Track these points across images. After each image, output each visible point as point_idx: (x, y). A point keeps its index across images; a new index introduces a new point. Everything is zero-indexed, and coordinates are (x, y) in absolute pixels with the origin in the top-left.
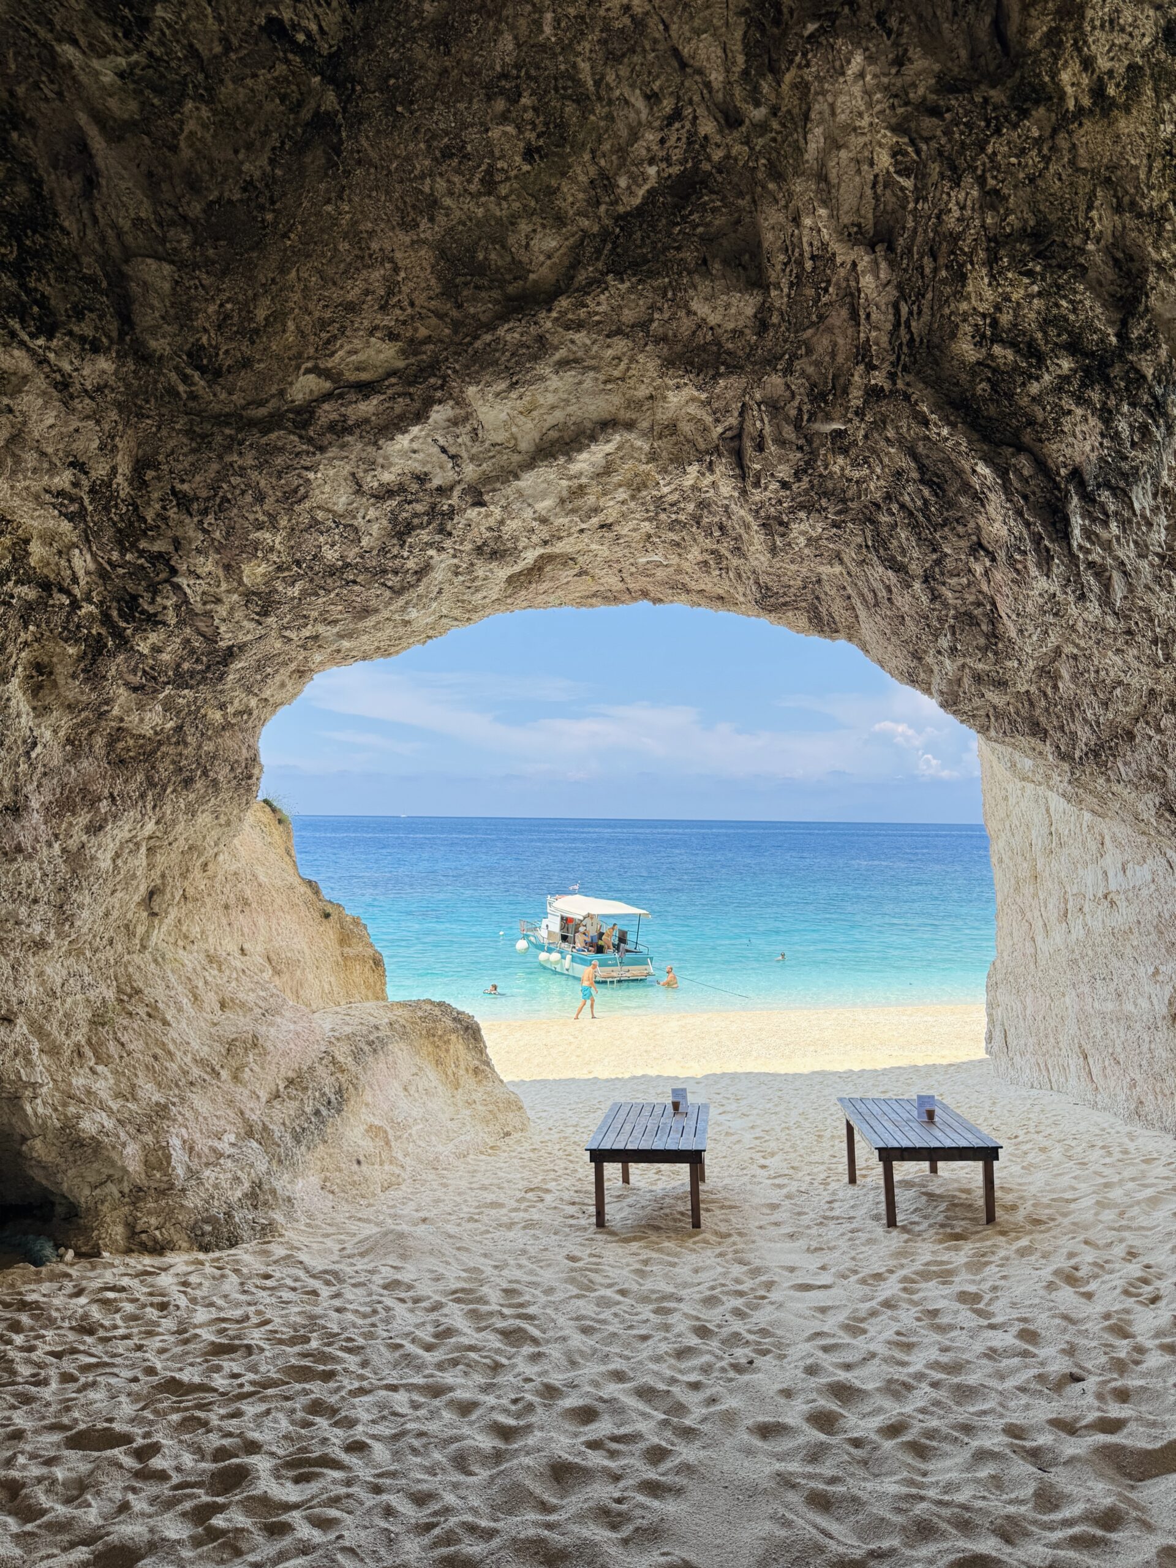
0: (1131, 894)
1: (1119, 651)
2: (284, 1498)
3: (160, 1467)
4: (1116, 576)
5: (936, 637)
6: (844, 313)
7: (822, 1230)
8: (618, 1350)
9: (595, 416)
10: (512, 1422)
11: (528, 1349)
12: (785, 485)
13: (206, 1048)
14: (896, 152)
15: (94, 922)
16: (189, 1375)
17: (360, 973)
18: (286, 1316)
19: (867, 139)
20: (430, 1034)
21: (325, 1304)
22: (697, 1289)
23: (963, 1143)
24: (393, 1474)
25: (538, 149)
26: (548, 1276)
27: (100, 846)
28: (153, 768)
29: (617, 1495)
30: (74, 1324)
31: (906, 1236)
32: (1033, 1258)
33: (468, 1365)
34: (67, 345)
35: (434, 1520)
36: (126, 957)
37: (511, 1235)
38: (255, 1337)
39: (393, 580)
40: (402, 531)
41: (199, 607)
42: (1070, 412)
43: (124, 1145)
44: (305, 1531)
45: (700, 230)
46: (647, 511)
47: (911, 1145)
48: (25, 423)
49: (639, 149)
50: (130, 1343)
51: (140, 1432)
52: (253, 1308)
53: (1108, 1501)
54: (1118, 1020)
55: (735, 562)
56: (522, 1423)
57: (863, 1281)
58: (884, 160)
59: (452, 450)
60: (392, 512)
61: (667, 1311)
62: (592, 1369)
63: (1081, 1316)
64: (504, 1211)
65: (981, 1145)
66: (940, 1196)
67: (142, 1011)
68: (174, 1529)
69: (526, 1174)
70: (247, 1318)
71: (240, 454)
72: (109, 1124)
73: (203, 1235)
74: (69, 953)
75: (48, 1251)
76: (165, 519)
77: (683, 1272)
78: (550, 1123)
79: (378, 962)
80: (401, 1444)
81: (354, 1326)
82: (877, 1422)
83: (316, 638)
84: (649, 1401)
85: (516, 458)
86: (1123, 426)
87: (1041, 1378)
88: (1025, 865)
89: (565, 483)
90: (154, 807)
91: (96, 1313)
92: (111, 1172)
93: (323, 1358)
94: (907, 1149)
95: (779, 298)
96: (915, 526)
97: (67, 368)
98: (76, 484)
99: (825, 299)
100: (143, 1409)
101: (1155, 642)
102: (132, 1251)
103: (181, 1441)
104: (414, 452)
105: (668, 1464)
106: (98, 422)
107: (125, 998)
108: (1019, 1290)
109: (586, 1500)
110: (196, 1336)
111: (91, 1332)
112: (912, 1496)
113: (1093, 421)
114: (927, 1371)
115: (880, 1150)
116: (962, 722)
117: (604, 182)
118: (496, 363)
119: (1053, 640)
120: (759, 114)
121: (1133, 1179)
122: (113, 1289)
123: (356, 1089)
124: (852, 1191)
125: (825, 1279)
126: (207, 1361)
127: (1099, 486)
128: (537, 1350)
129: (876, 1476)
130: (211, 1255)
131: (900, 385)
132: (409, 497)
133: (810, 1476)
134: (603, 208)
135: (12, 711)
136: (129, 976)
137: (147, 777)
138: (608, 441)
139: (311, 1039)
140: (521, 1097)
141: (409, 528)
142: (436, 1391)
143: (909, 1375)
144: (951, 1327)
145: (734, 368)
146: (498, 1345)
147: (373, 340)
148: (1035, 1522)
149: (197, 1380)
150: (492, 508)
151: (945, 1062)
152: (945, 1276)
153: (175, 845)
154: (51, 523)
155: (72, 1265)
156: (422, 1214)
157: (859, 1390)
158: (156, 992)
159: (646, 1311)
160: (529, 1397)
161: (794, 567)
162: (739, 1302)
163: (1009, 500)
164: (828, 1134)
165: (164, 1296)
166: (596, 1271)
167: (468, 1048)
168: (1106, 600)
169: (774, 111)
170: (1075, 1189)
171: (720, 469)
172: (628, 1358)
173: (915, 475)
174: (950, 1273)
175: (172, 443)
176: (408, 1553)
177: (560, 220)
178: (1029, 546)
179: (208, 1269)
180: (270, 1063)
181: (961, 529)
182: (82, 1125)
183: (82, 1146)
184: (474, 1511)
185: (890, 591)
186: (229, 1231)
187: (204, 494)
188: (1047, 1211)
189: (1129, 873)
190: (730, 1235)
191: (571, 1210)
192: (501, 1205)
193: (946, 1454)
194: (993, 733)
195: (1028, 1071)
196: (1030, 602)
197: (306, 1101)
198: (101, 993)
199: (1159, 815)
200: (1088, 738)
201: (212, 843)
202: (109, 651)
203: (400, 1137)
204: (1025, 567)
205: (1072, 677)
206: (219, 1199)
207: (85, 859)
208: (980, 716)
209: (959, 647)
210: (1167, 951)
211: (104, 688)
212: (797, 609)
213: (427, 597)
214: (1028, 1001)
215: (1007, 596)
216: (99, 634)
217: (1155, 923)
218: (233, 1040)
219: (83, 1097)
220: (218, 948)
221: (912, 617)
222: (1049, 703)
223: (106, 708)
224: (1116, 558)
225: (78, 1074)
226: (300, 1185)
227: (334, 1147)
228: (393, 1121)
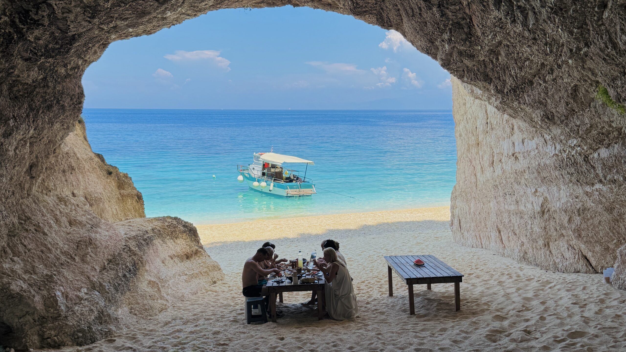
0: (526, 154)
1: (529, 46)
4: (530, 14)
5: (442, 33)
13: (66, 246)
17: (130, 203)
20: (172, 233)
23: (446, 275)
27: (10, 144)
28: (32, 100)
36: (21, 201)
41: (60, 16)
43: (34, 296)
47: (421, 277)
54: (516, 214)
65: (454, 275)
66: (434, 300)
67: (32, 228)
72: (25, 286)
73: (78, 338)
79: (139, 197)
83: (115, 27)
88: (473, 138)
90: (33, 121)
92: (28, 310)
94: (420, 278)
101: (546, 44)
102: (44, 347)
107: (23, 222)
115: (407, 279)
116: (451, 73)
119: (498, 38)
123: (142, 263)
124: (391, 300)
130: (84, 347)
136: (23, 210)
137: (29, 105)
139: (118, 239)
140: (220, 264)
153: (42, 141)
158: (38, 218)
167: (191, 240)
168: (525, 24)
180: (99, 252)
182: (12, 287)
183: (13, 297)
185: (421, 10)
186: (91, 336)
189: (525, 143)
194: (465, 79)
195: (471, 239)
196: (489, 21)
197: (119, 270)
198: (11, 220)
199: (542, 120)
200: (511, 83)
201: (60, 139)
202: (15, 41)
203: (164, 286)
204: (488, 5)
205: (506, 55)
206: (84, 320)
207: (3, 151)
208: (460, 71)
209: (453, 39)
210: (542, 181)
211: (12, 61)
212: (371, 14)
213: (176, 5)
214: (472, 205)
215: (478, 17)
216: (10, 32)
217: (536, 168)
218: (79, 241)
219: (10, 273)
220: (62, 193)
221: (430, 23)
222: (494, 66)
223: (12, 71)
224: (531, 5)
225: (5, 262)
226: (120, 312)
227: (134, 293)
228: (159, 279)
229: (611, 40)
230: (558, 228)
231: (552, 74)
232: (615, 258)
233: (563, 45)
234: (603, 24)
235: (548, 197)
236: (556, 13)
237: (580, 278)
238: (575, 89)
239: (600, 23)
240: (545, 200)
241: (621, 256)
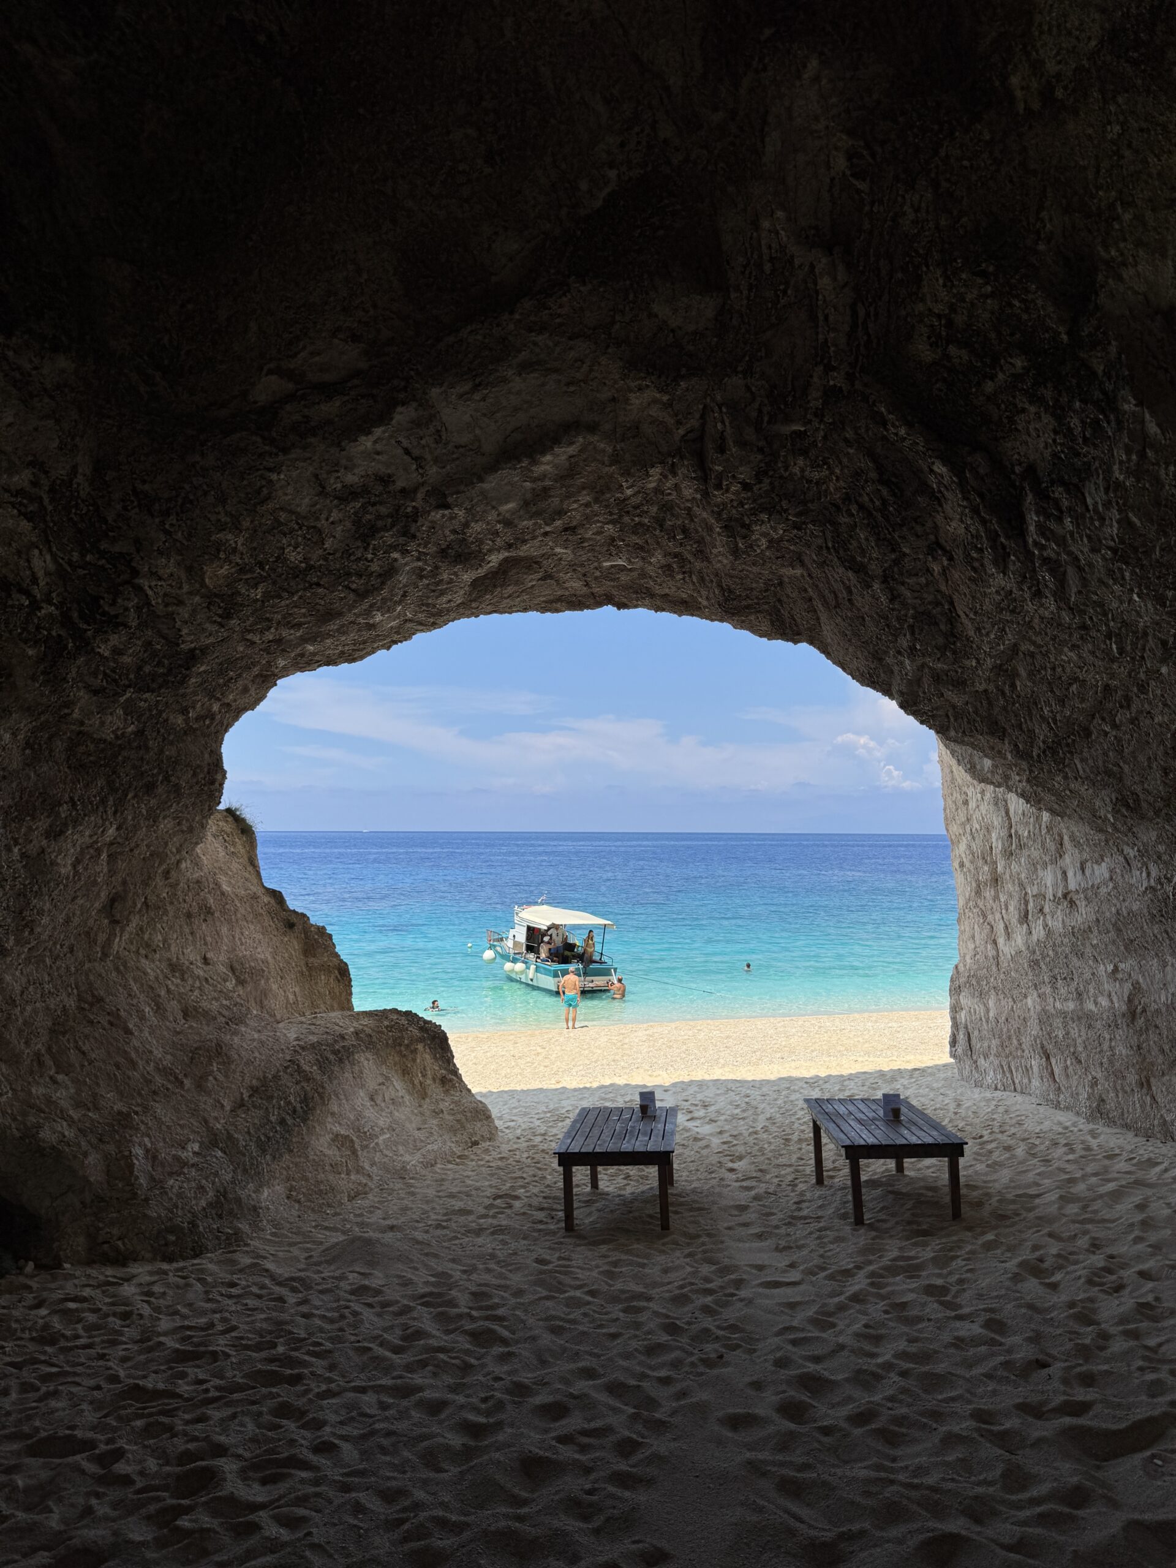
0: (1090, 893)
1: (1074, 647)
2: (251, 1498)
3: (123, 1472)
4: (1071, 571)
5: (896, 636)
6: (803, 314)
7: (791, 1230)
8: (587, 1349)
9: (558, 419)
10: (482, 1420)
11: (497, 1350)
12: (746, 487)
13: (169, 1057)
14: (852, 155)
15: (54, 928)
16: (153, 1382)
17: (323, 981)
18: (253, 1322)
19: (823, 142)
20: (397, 1043)
21: (292, 1311)
22: (666, 1288)
23: (928, 1140)
24: (362, 1473)
25: (500, 152)
26: (516, 1279)
27: (60, 851)
28: (114, 772)
29: (588, 1487)
30: (34, 1334)
31: (874, 1233)
32: (999, 1251)
33: (437, 1366)
34: (26, 344)
35: (405, 1515)
36: (87, 966)
37: (480, 1240)
38: (221, 1344)
39: (357, 583)
40: (365, 533)
41: (160, 609)
42: (1023, 410)
43: (85, 1155)
44: (273, 1530)
45: (661, 232)
46: (611, 514)
47: (876, 1142)
49: (600, 153)
50: (93, 1352)
51: (102, 1438)
52: (218, 1316)
53: (1075, 1480)
54: (1079, 1018)
55: (698, 565)
56: (491, 1420)
57: (831, 1277)
58: (840, 163)
59: (416, 452)
60: (355, 514)
61: (639, 1310)
62: (563, 1367)
63: (1047, 1305)
64: (471, 1218)
65: (948, 1142)
66: (907, 1195)
67: (104, 1020)
68: (138, 1532)
69: (494, 1182)
70: (212, 1325)
71: (202, 455)
72: (70, 1133)
73: (166, 1245)
74: (28, 960)
75: (8, 1263)
76: (127, 520)
77: (653, 1272)
78: (519, 1132)
79: (343, 972)
80: (370, 1443)
81: (321, 1330)
82: (846, 1411)
83: (279, 641)
84: (619, 1397)
85: (479, 460)
86: (1075, 422)
87: (1006, 1364)
88: (986, 868)
89: (528, 485)
90: (115, 813)
91: (57, 1324)
92: (72, 1182)
93: (291, 1362)
94: (873, 1146)
95: (738, 300)
96: (873, 526)
97: (27, 366)
98: (35, 484)
99: (783, 301)
100: (105, 1416)
101: (1109, 636)
102: (94, 1262)
103: (145, 1447)
104: (378, 453)
105: (639, 1456)
106: (58, 421)
107: (86, 1006)
108: (984, 1283)
109: (557, 1493)
110: (161, 1344)
111: (52, 1342)
112: (883, 1480)
113: (1046, 418)
114: (895, 1361)
115: (846, 1147)
116: (922, 722)
117: (566, 185)
118: (458, 366)
119: (1010, 638)
120: (717, 118)
121: (1095, 1174)
122: (74, 1299)
123: (322, 1098)
124: (819, 1191)
125: (794, 1276)
126: (171, 1368)
127: (1053, 483)
128: (507, 1350)
129: (846, 1462)
130: (175, 1265)
131: (858, 386)
132: (373, 499)
133: (782, 1464)
134: (564, 211)
136: (91, 984)
137: (108, 782)
138: (572, 443)
139: (276, 1048)
140: (490, 1107)
141: (373, 531)
142: (405, 1392)
143: (878, 1365)
144: (920, 1319)
145: (695, 370)
146: (468, 1346)
147: (336, 341)
148: (1003, 1502)
149: (161, 1386)
150: (456, 510)
151: (910, 1067)
152: (912, 1270)
153: (136, 852)
154: (10, 523)
155: (32, 1277)
156: (388, 1222)
157: (829, 1381)
158: (119, 1000)
159: (616, 1311)
160: (498, 1395)
161: (755, 569)
162: (708, 1300)
163: (965, 498)
164: (796, 1137)
165: (127, 1305)
166: (566, 1273)
167: (435, 1058)
168: (1060, 594)
169: (732, 115)
170: (1038, 1185)
171: (681, 471)
172: (598, 1356)
173: (873, 475)
174: (919, 1267)
175: (133, 443)
176: (377, 1548)
177: (522, 223)
178: (985, 543)
179: (172, 1279)
180: (234, 1072)
181: (919, 529)
182: (42, 1135)
183: (42, 1155)
184: (444, 1505)
185: (850, 592)
186: (194, 1241)
187: (166, 494)
188: (1012, 1207)
189: (1088, 872)
190: (698, 1236)
191: (540, 1215)
192: (470, 1212)
193: (914, 1440)
194: (952, 733)
195: (992, 1073)
196: (987, 600)
197: (271, 1110)
198: (61, 1001)
199: (1116, 811)
200: (1046, 736)
201: (174, 850)
202: (69, 653)
203: (367, 1146)
204: (982, 565)
205: (1029, 675)
206: (182, 1208)
207: (45, 865)
208: (940, 716)
209: (918, 647)
210: (1126, 948)
211: (64, 690)
212: (759, 612)
213: (391, 600)
214: (991, 1003)
215: (965, 594)
216: (59, 636)
217: (1113, 920)
218: (196, 1049)
219: (43, 1106)
220: (181, 957)
221: (872, 617)
222: (1007, 701)
223: (66, 711)
224: (1070, 554)
225: (38, 1083)
226: (266, 1194)
227: (300, 1156)
228: (359, 1131)
230: (1166, 1047)
231: (1129, 707)
233: (1145, 634)
235: (1141, 980)
236: (1124, 559)
240: (1135, 988)
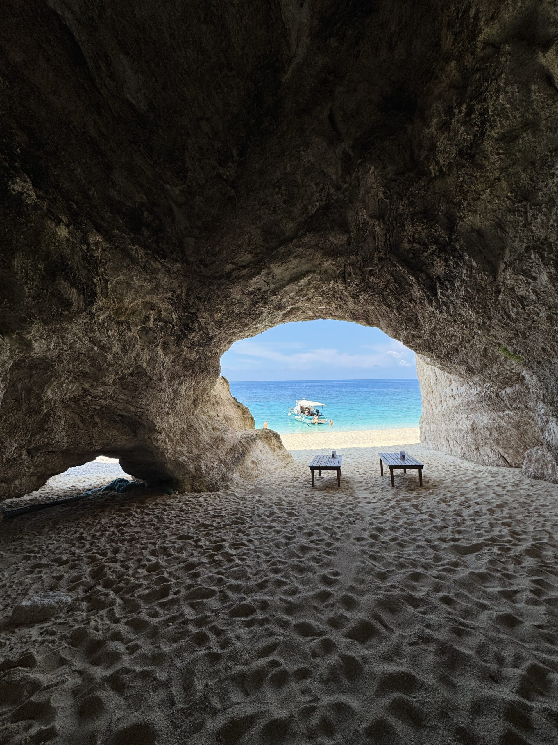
0: (460, 395)
1: (452, 326)
2: (232, 553)
3: (201, 545)
4: (451, 305)
5: (401, 325)
6: (371, 238)
7: (374, 488)
8: (318, 518)
9: (305, 270)
10: (290, 536)
11: (294, 518)
12: (357, 285)
13: (209, 440)
14: (384, 193)
15: (181, 408)
16: (207, 522)
17: (248, 421)
18: (232, 508)
19: (376, 190)
20: (267, 437)
21: (241, 506)
22: (339, 503)
23: (413, 464)
24: (260, 548)
25: (287, 200)
26: (299, 499)
27: (181, 388)
28: (194, 368)
29: (318, 554)
30: (179, 509)
31: (397, 490)
32: (433, 495)
33: (278, 521)
34: (169, 261)
35: (270, 559)
36: (189, 417)
37: (290, 489)
38: (224, 513)
39: (253, 316)
40: (255, 303)
41: (204, 326)
42: (436, 260)
43: (190, 465)
44: (237, 561)
45: (331, 218)
46: (320, 294)
48: (160, 281)
49: (314, 198)
50: (193, 514)
51: (195, 536)
52: (223, 506)
53: (455, 560)
54: (457, 430)
55: (345, 307)
57: (385, 501)
58: (381, 195)
59: (267, 281)
60: (252, 298)
61: (332, 508)
62: (312, 523)
63: (447, 511)
64: (288, 483)
65: (418, 464)
66: (407, 479)
67: (193, 431)
68: (204, 560)
69: (293, 474)
70: (222, 509)
71: (213, 286)
72: (186, 459)
73: (210, 488)
74: (175, 416)
75: (172, 491)
76: (195, 304)
77: (336, 498)
78: (300, 461)
79: (252, 419)
80: (262, 540)
81: (249, 511)
82: (389, 537)
83: (233, 333)
84: (326, 531)
85: (284, 282)
86: (451, 263)
87: (435, 527)
88: (429, 388)
89: (297, 288)
90: (194, 378)
91: (184, 507)
92: (187, 472)
93: (242, 519)
94: (397, 466)
95: (353, 235)
96: (393, 295)
97: (169, 266)
98: (172, 296)
99: (366, 234)
100: (196, 530)
101: (463, 323)
102: (193, 492)
103: (206, 539)
104: (257, 282)
105: (332, 547)
106: (177, 280)
107: (189, 427)
108: (429, 504)
109: (310, 555)
110: (209, 513)
111: (183, 511)
112: (399, 557)
113: (442, 262)
114: (403, 525)
115: (389, 466)
116: (410, 348)
117: (305, 208)
118: (278, 258)
119: (434, 324)
120: (346, 186)
121: (463, 474)
122: (188, 501)
123: (248, 451)
124: (382, 478)
125: (375, 500)
126: (212, 519)
127: (445, 280)
129: (389, 551)
130: (212, 493)
131: (388, 256)
132: (256, 294)
133: (370, 551)
134: (305, 215)
135: (159, 354)
136: (190, 422)
137: (192, 371)
138: (309, 276)
139: (236, 438)
140: (292, 454)
141: (257, 303)
142: (270, 527)
143: (398, 526)
144: (410, 513)
145: (342, 255)
146: (287, 516)
147: (246, 254)
148: (434, 565)
149: (209, 524)
150: (278, 296)
151: (408, 444)
152: (408, 500)
153: (200, 388)
154: (167, 306)
155: (178, 495)
156: (266, 484)
157: (384, 529)
158: (197, 426)
159: (326, 508)
160: (294, 529)
161: (361, 308)
162: (351, 506)
163: (419, 286)
164: (375, 463)
165: (201, 503)
166: (312, 498)
167: (277, 441)
168: (448, 312)
169: (350, 185)
170: (445, 477)
171: (339, 282)
172: (321, 520)
173: (393, 281)
174: (410, 499)
175: (196, 284)
177: (293, 219)
178: (425, 298)
179: (212, 497)
180: (226, 444)
181: (406, 295)
182: (179, 460)
183: (179, 465)
184: (281, 557)
185: (387, 313)
186: (217, 487)
187: (204, 296)
188: (437, 483)
189: (459, 389)
190: (348, 489)
191: (306, 483)
192: (287, 481)
193: (408, 546)
194: (418, 351)
195: (432, 446)
196: (427, 314)
197: (235, 454)
198: (183, 426)
199: (466, 372)
200: (445, 351)
201: (209, 387)
202: (182, 338)
203: (260, 464)
204: (425, 304)
205: (440, 334)
206: (214, 479)
207: (178, 392)
208: (414, 346)
209: (407, 328)
210: (471, 411)
211: (181, 348)
213: (262, 320)
214: (431, 426)
215: (420, 313)
216: (179, 334)
217: (467, 403)
218: (216, 438)
219: (179, 452)
220: (212, 415)
221: (394, 320)
222: (433, 342)
223: (182, 353)
224: (450, 300)
225: (178, 447)
226: (234, 475)
227: (243, 466)
228: (258, 460)
229: (505, 313)
230: (484, 439)
231: (469, 343)
232: (524, 458)
233: (473, 322)
234: (499, 304)
235: (476, 420)
236: (466, 301)
237: (501, 470)
238: (485, 350)
239: (497, 303)
240: (474, 422)
241: (528, 456)
